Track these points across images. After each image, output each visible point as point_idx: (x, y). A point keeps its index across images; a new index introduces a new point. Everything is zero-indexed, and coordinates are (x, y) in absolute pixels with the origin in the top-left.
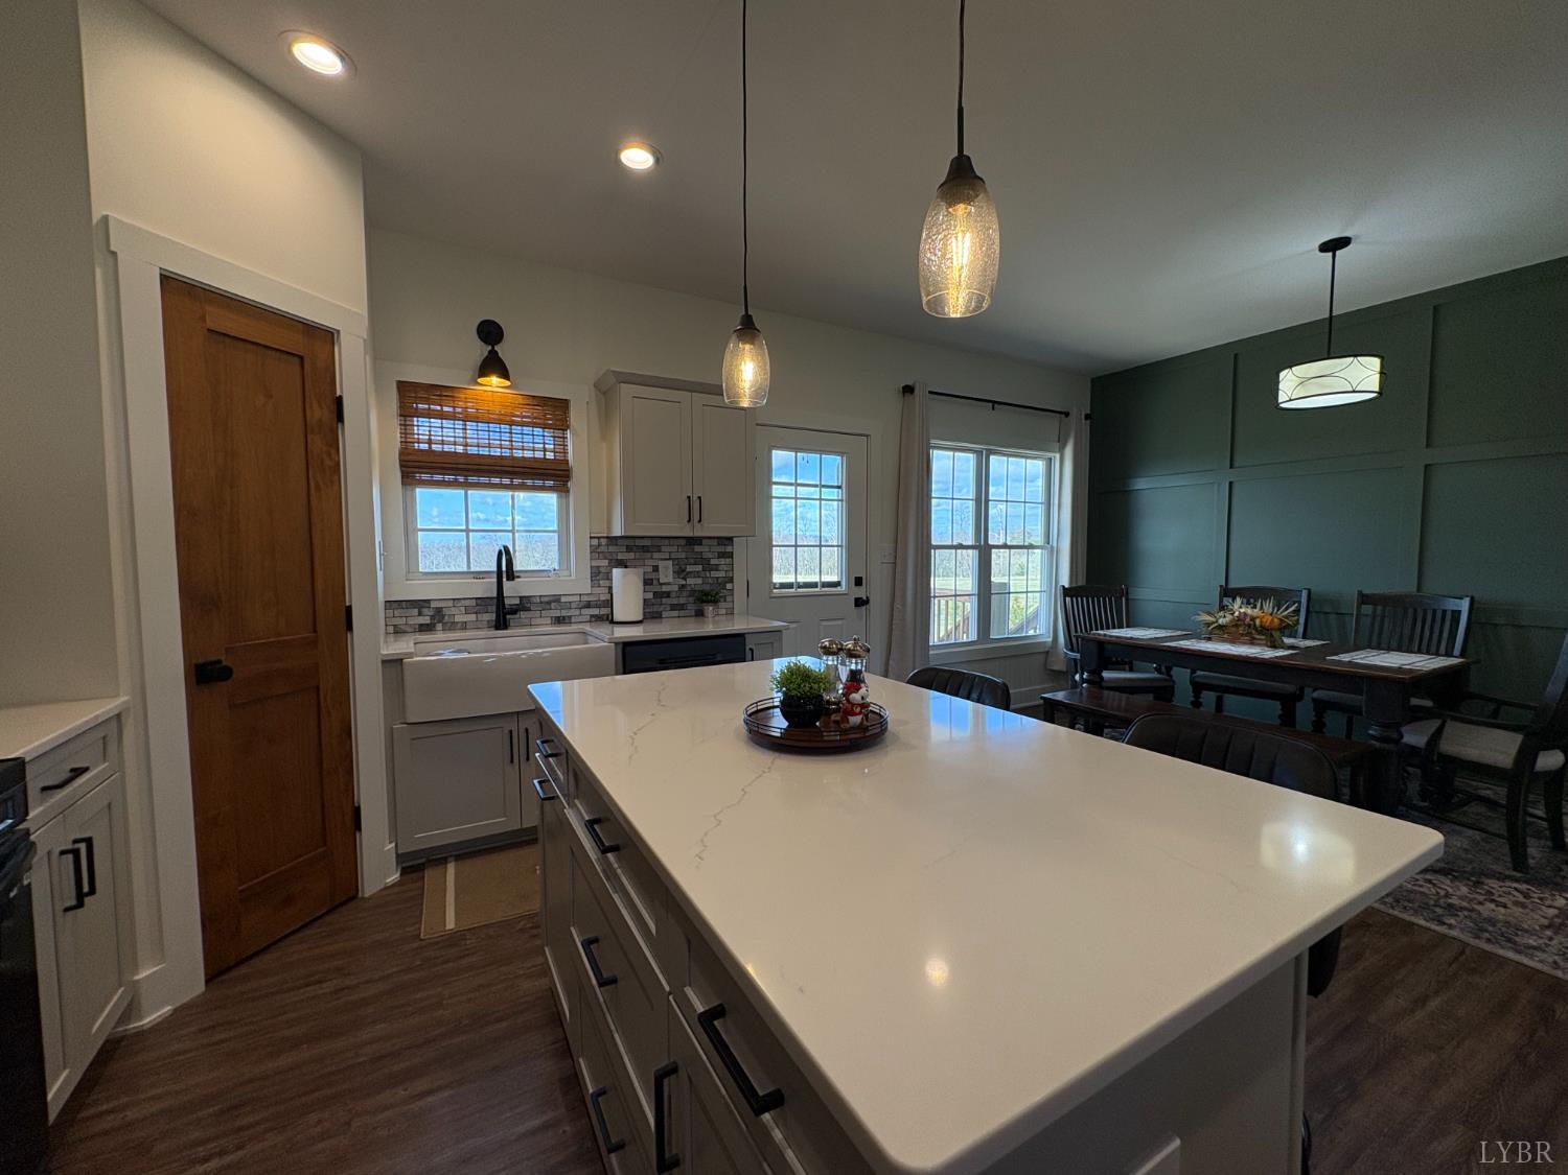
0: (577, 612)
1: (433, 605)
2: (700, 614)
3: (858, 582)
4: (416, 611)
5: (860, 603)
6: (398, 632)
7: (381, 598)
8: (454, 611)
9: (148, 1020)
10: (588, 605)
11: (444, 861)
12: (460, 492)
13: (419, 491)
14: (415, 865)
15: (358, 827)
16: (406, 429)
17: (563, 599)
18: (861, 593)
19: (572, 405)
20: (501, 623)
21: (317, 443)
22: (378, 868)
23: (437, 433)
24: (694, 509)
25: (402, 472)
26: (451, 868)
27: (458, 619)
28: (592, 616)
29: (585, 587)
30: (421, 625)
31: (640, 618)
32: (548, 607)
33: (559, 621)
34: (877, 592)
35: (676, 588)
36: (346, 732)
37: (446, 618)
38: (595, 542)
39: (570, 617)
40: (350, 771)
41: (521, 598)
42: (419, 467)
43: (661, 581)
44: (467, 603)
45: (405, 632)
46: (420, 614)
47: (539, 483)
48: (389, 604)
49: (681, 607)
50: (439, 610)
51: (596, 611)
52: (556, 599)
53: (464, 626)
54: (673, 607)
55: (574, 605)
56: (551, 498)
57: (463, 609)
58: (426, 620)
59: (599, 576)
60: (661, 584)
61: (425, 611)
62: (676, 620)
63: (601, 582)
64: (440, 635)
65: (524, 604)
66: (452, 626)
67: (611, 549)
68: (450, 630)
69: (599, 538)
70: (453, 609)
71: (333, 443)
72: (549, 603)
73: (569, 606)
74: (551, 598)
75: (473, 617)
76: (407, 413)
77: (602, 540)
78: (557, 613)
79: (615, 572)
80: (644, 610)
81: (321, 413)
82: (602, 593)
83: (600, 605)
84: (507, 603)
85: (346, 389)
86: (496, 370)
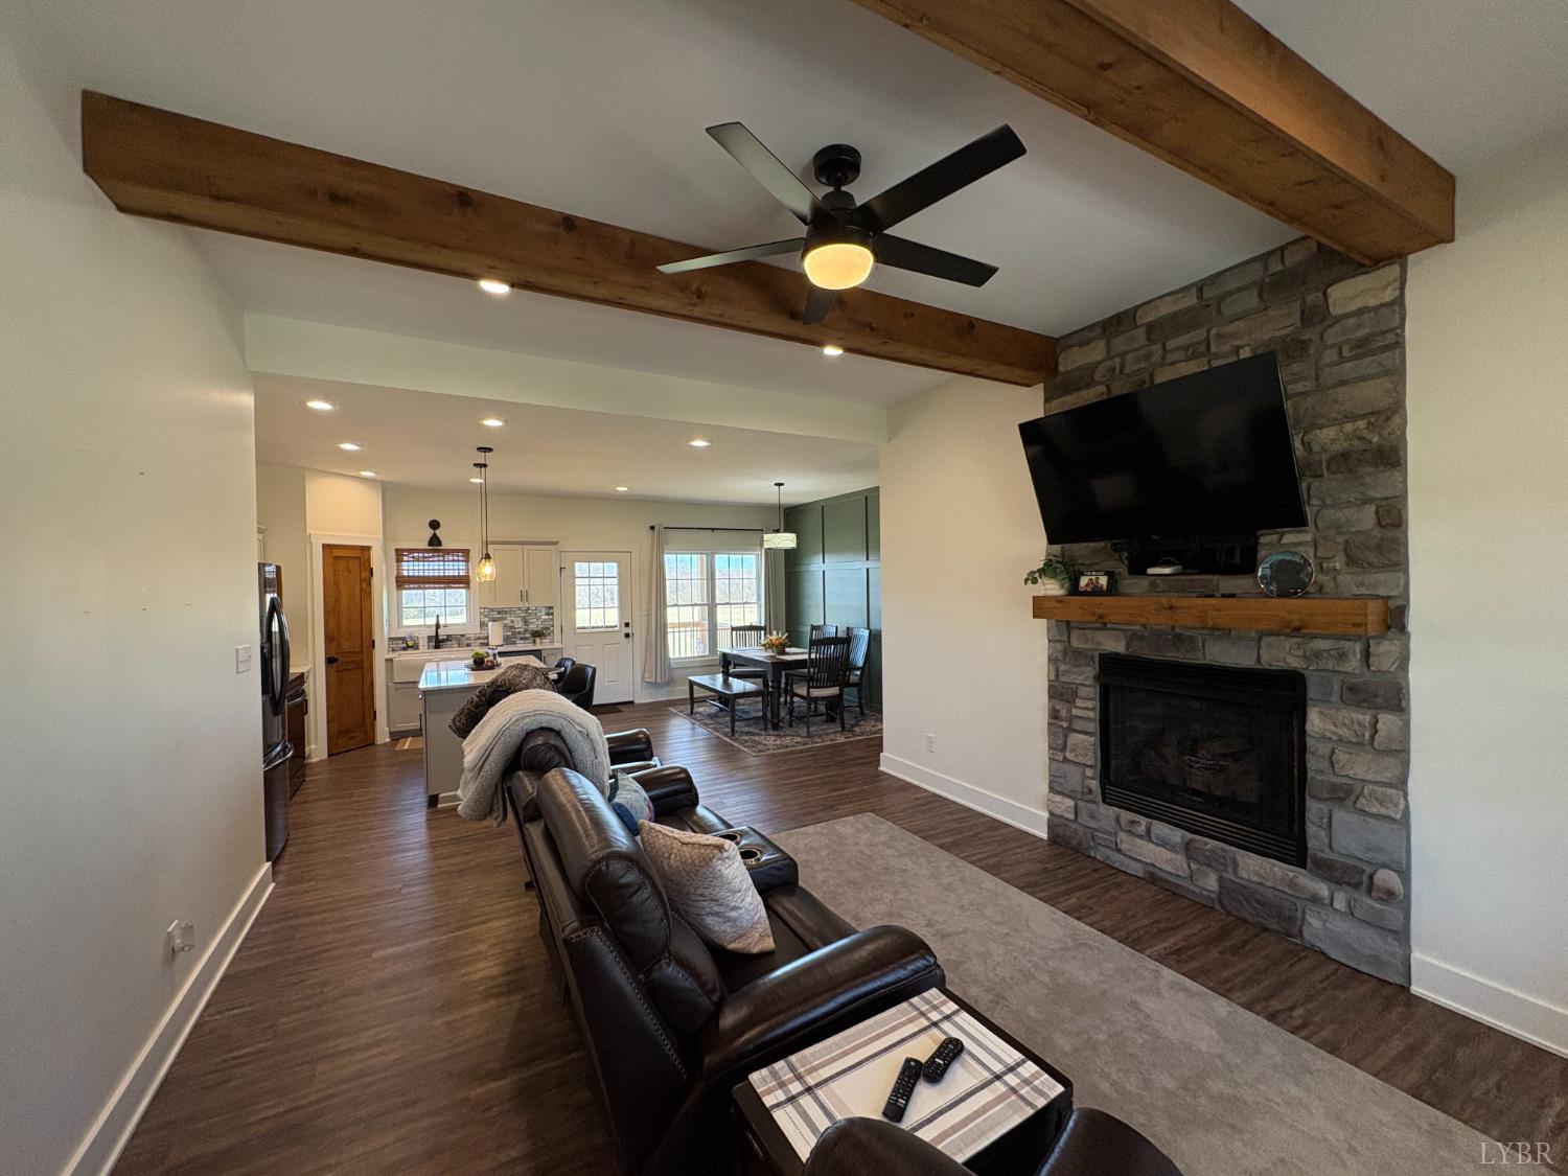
0: (473, 641)
1: (409, 639)
2: (534, 641)
3: (627, 625)
4: (401, 641)
5: (627, 635)
6: (394, 650)
7: (386, 637)
9: (314, 760)
10: (479, 638)
11: (407, 737)
12: (422, 591)
13: (404, 592)
14: (397, 736)
15: (375, 718)
16: (399, 569)
17: (467, 636)
18: (628, 630)
19: (471, 552)
20: (437, 646)
21: (364, 585)
22: (382, 735)
23: (410, 568)
24: (524, 596)
25: (397, 585)
26: (410, 739)
28: (480, 643)
29: (477, 630)
30: (403, 647)
33: (464, 644)
34: (638, 629)
35: (523, 630)
36: (372, 684)
37: (415, 644)
38: (481, 611)
39: (469, 643)
40: (373, 698)
41: (448, 636)
42: (402, 582)
43: (514, 627)
45: (396, 650)
46: (403, 643)
47: (457, 586)
48: (390, 639)
49: (526, 639)
51: (482, 641)
52: (464, 636)
53: (422, 648)
54: (521, 639)
55: (471, 639)
56: (464, 591)
58: (405, 645)
59: (483, 625)
60: (514, 629)
61: (406, 641)
63: (484, 628)
64: (410, 651)
65: (449, 638)
66: (416, 648)
67: (489, 614)
69: (484, 608)
71: (369, 584)
72: (460, 638)
73: (469, 639)
74: (460, 636)
76: (399, 561)
77: (486, 609)
78: (464, 642)
79: (490, 624)
80: (504, 640)
81: (365, 574)
82: (484, 632)
83: (484, 639)
84: (440, 638)
85: (374, 565)
86: (435, 541)
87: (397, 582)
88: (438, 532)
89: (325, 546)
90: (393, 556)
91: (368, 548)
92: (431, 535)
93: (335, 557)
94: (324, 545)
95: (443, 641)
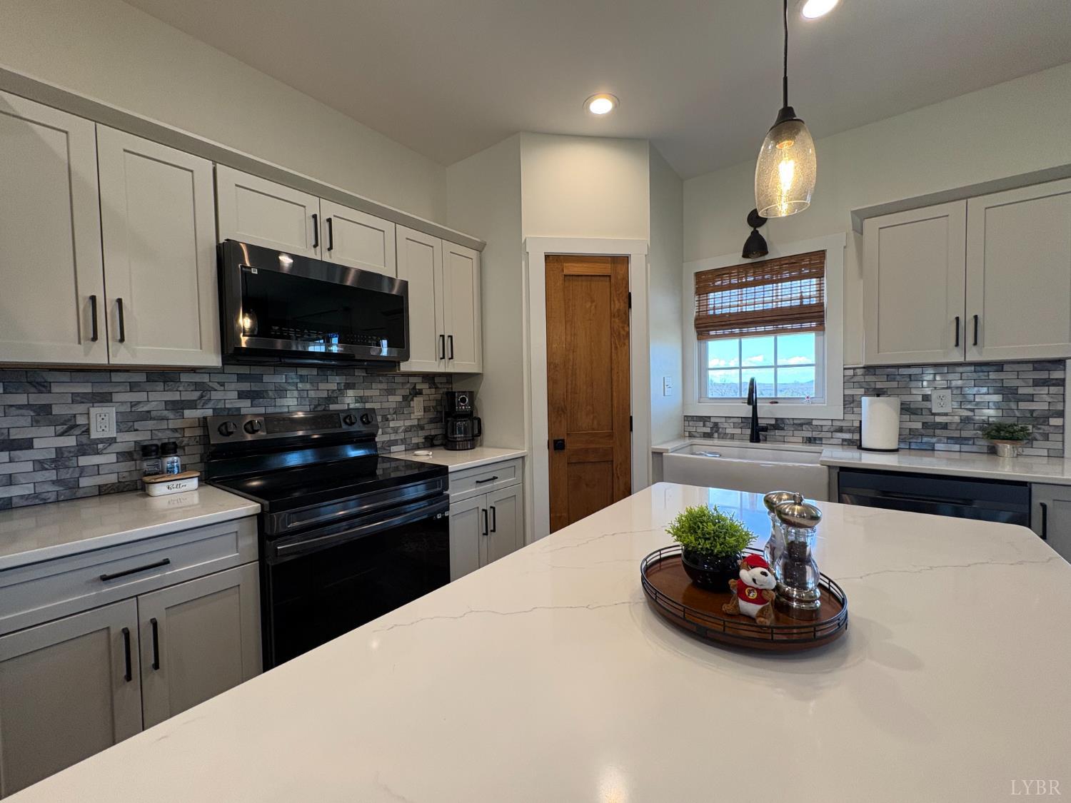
0: (829, 435)
1: (712, 420)
2: (993, 451)
4: (701, 424)
8: (726, 425)
10: (840, 430)
12: (737, 340)
16: (704, 302)
17: (815, 423)
19: (828, 255)
20: (755, 438)
21: (618, 323)
23: (724, 301)
25: (697, 332)
27: (728, 431)
28: (844, 440)
29: (837, 412)
30: (704, 433)
31: (894, 446)
32: (800, 428)
33: (810, 441)
35: (957, 419)
37: (720, 429)
38: (851, 372)
39: (821, 439)
41: (776, 419)
42: (708, 326)
43: (933, 411)
44: (735, 420)
45: (694, 437)
46: (704, 426)
47: (797, 326)
48: (686, 418)
49: (960, 440)
50: (716, 424)
51: (847, 436)
52: (809, 422)
53: (732, 437)
54: (953, 441)
55: (825, 429)
56: (811, 336)
57: (732, 424)
58: (708, 430)
59: (851, 403)
60: (934, 414)
61: (708, 424)
62: (957, 455)
63: (855, 409)
64: (716, 442)
65: (779, 424)
66: (724, 436)
67: (868, 378)
68: (723, 438)
69: (854, 369)
70: (725, 424)
72: (801, 425)
73: (820, 428)
74: (802, 421)
75: (738, 431)
76: (703, 291)
77: (858, 370)
78: (809, 435)
79: (866, 401)
80: (901, 439)
81: (619, 305)
82: (851, 420)
83: (850, 431)
84: (761, 422)
85: (633, 289)
86: (756, 246)
87: (697, 326)
88: (762, 231)
89: (552, 260)
90: (691, 285)
91: (623, 261)
92: (748, 234)
93: (565, 275)
94: (547, 257)
95: (765, 429)
